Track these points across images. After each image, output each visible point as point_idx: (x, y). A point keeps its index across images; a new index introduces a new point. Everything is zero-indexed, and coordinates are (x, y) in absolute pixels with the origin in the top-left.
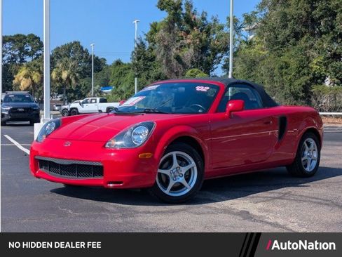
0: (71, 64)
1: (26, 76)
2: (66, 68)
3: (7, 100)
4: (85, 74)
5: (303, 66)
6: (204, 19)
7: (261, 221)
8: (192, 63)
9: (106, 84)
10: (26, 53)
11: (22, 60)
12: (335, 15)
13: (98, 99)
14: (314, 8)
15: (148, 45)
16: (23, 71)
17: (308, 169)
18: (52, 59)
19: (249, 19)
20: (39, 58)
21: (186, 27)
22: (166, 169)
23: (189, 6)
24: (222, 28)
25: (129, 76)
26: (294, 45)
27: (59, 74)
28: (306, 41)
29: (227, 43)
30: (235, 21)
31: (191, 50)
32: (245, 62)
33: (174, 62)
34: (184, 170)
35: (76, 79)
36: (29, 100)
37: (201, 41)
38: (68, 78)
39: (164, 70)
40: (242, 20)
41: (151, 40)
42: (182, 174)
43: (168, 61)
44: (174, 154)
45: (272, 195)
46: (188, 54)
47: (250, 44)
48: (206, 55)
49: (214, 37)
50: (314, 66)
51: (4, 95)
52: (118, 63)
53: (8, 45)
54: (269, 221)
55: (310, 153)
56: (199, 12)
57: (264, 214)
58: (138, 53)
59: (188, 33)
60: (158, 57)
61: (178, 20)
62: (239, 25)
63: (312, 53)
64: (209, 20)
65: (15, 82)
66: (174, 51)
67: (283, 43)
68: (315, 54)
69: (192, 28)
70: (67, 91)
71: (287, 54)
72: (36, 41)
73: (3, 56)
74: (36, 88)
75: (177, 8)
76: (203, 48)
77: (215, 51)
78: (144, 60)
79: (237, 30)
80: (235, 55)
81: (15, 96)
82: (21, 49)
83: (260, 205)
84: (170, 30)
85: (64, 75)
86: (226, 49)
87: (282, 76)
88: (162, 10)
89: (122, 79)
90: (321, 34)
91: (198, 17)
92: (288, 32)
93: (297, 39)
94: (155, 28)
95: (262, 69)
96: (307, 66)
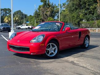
0: (19, 16)
1: (7, 19)
2: (17, 17)
3: (2, 25)
4: (22, 18)
5: (78, 16)
6: (52, 4)
7: (79, 66)
8: (50, 16)
9: (27, 21)
10: (7, 13)
11: (6, 15)
12: (86, 3)
13: (26, 25)
14: (81, 2)
15: (38, 11)
16: (6, 18)
17: (86, 46)
18: (13, 14)
19: (64, 5)
20: (10, 14)
21: (48, 7)
22: (48, 48)
23: (49, 1)
24: (57, 7)
25: (33, 19)
26: (76, 11)
27: (16, 19)
28: (79, 10)
29: (58, 11)
30: (61, 5)
31: (49, 12)
32: (63, 15)
33: (45, 16)
34: (53, 49)
35: (20, 20)
36: (8, 25)
37: (52, 10)
38: (18, 20)
39: (42, 18)
40: (62, 5)
41: (39, 10)
42: (53, 50)
43: (43, 15)
44: (51, 44)
45: (78, 55)
46: (48, 13)
47: (64, 11)
48: (53, 14)
49: (55, 9)
50: (81, 17)
51: (1, 24)
52: (31, 16)
53: (2, 11)
54: (81, 65)
55: (87, 42)
56: (51, 3)
57: (78, 62)
58: (36, 13)
59: (48, 8)
60: (41, 14)
61: (46, 5)
62: (61, 6)
63: (80, 13)
64: (54, 5)
65: (4, 20)
66: (45, 13)
67: (73, 11)
68: (81, 13)
69: (50, 7)
70: (18, 23)
71: (74, 13)
72: (9, 10)
73: (1, 14)
74: (10, 22)
75: (46, 2)
76: (52, 12)
77: (55, 13)
78: (37, 15)
79: (61, 7)
80: (60, 14)
81: (4, 24)
82: (6, 12)
83: (76, 59)
84: (44, 7)
85: (17, 19)
86: (58, 12)
87: (72, 19)
88: (42, 2)
89: (32, 20)
90: (82, 8)
91: (51, 4)
92: (74, 8)
93: (76, 10)
94: (40, 7)
95: (67, 17)
96: (79, 17)
